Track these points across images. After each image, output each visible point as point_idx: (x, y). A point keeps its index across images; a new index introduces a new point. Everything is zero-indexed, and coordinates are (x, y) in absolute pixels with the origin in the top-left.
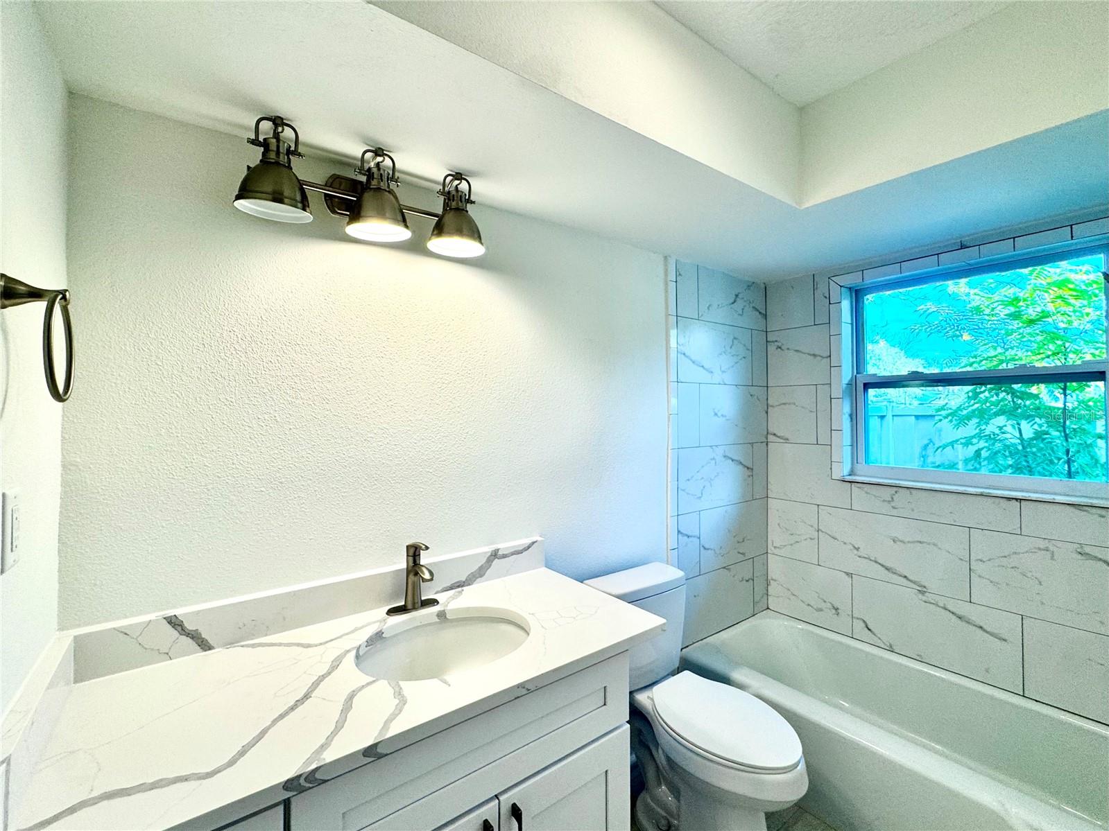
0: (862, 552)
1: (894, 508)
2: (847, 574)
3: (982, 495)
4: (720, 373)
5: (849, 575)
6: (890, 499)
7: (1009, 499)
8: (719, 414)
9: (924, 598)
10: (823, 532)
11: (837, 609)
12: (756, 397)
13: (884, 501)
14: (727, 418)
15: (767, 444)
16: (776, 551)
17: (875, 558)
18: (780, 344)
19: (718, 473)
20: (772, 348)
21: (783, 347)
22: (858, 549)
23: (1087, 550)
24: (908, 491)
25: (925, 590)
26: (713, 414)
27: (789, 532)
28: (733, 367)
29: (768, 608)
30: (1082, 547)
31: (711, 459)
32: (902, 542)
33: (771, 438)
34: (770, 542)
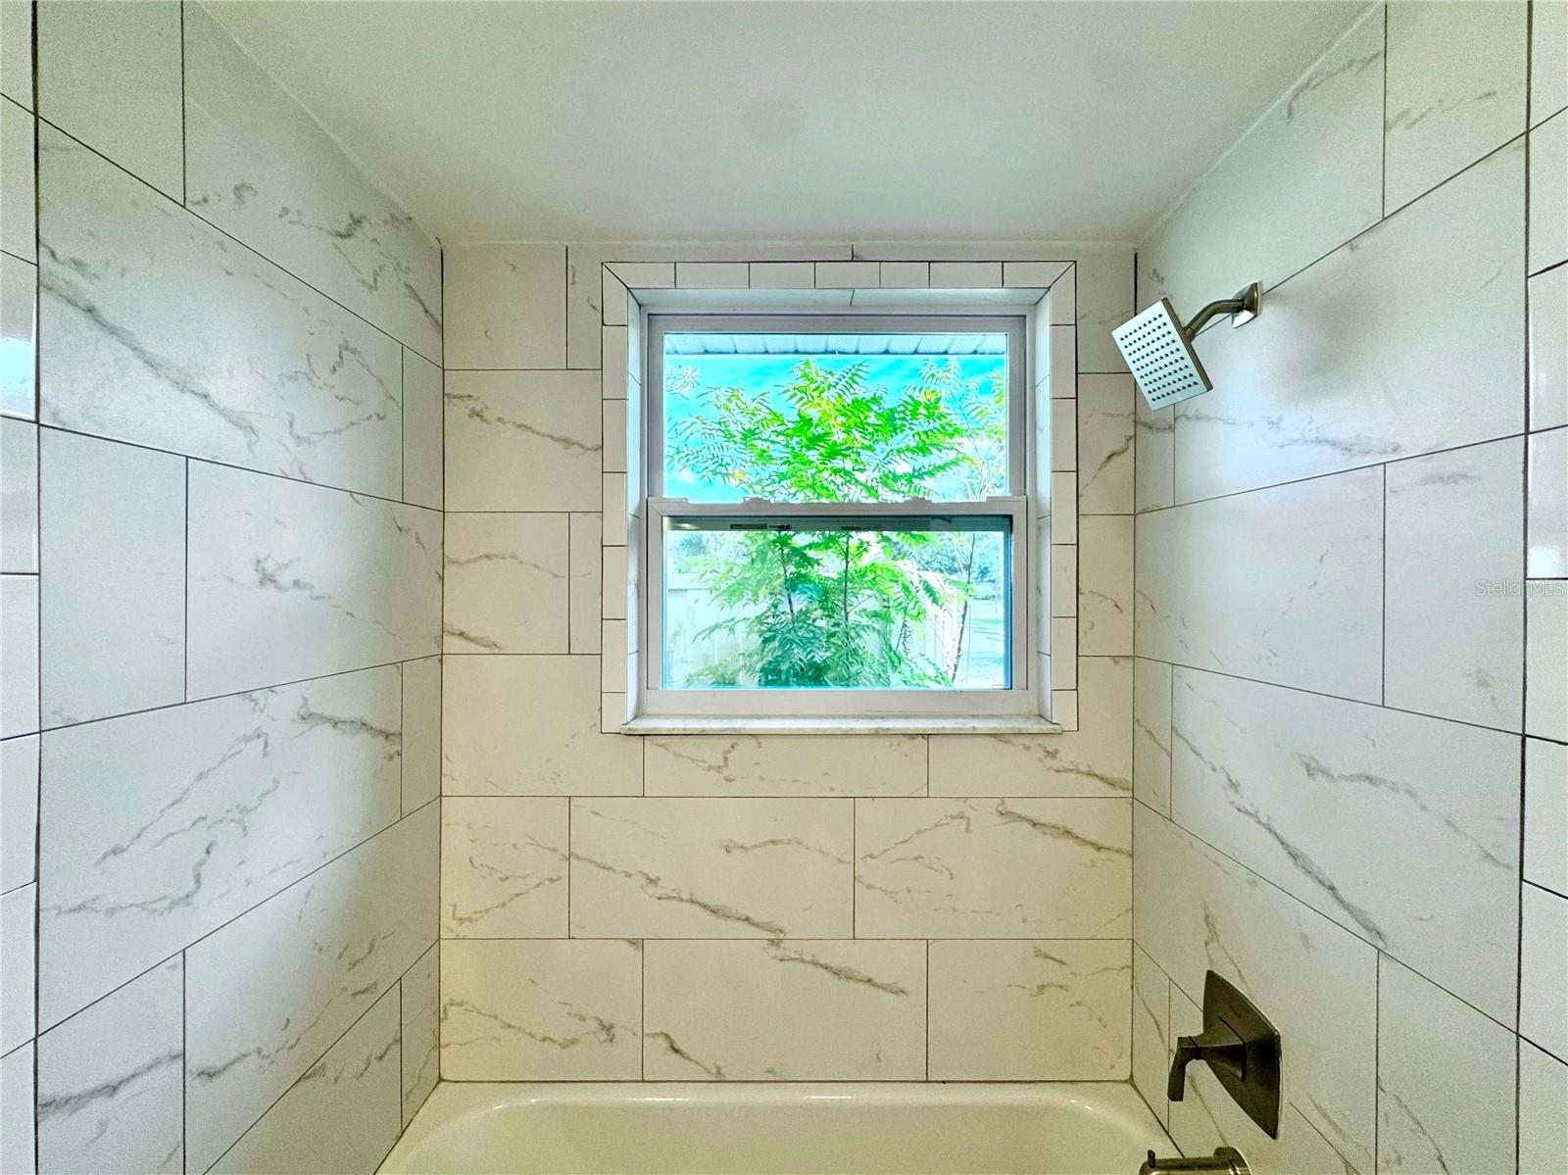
0: (666, 887)
1: (728, 780)
2: (632, 942)
3: (876, 734)
4: (290, 442)
5: (637, 943)
6: (722, 764)
7: (913, 736)
8: (285, 579)
9: (780, 953)
10: (578, 858)
11: (608, 1029)
12: (412, 533)
13: (710, 768)
14: (317, 593)
15: (441, 661)
16: (465, 930)
17: (691, 894)
18: (478, 406)
19: (276, 782)
20: (456, 413)
21: (486, 415)
22: (653, 881)
23: (1012, 806)
24: (753, 742)
25: (782, 936)
26: (256, 577)
27: (499, 875)
28: (339, 432)
29: (441, 1080)
30: (1003, 803)
31: (247, 739)
32: (742, 847)
33: (451, 644)
34: (445, 910)
